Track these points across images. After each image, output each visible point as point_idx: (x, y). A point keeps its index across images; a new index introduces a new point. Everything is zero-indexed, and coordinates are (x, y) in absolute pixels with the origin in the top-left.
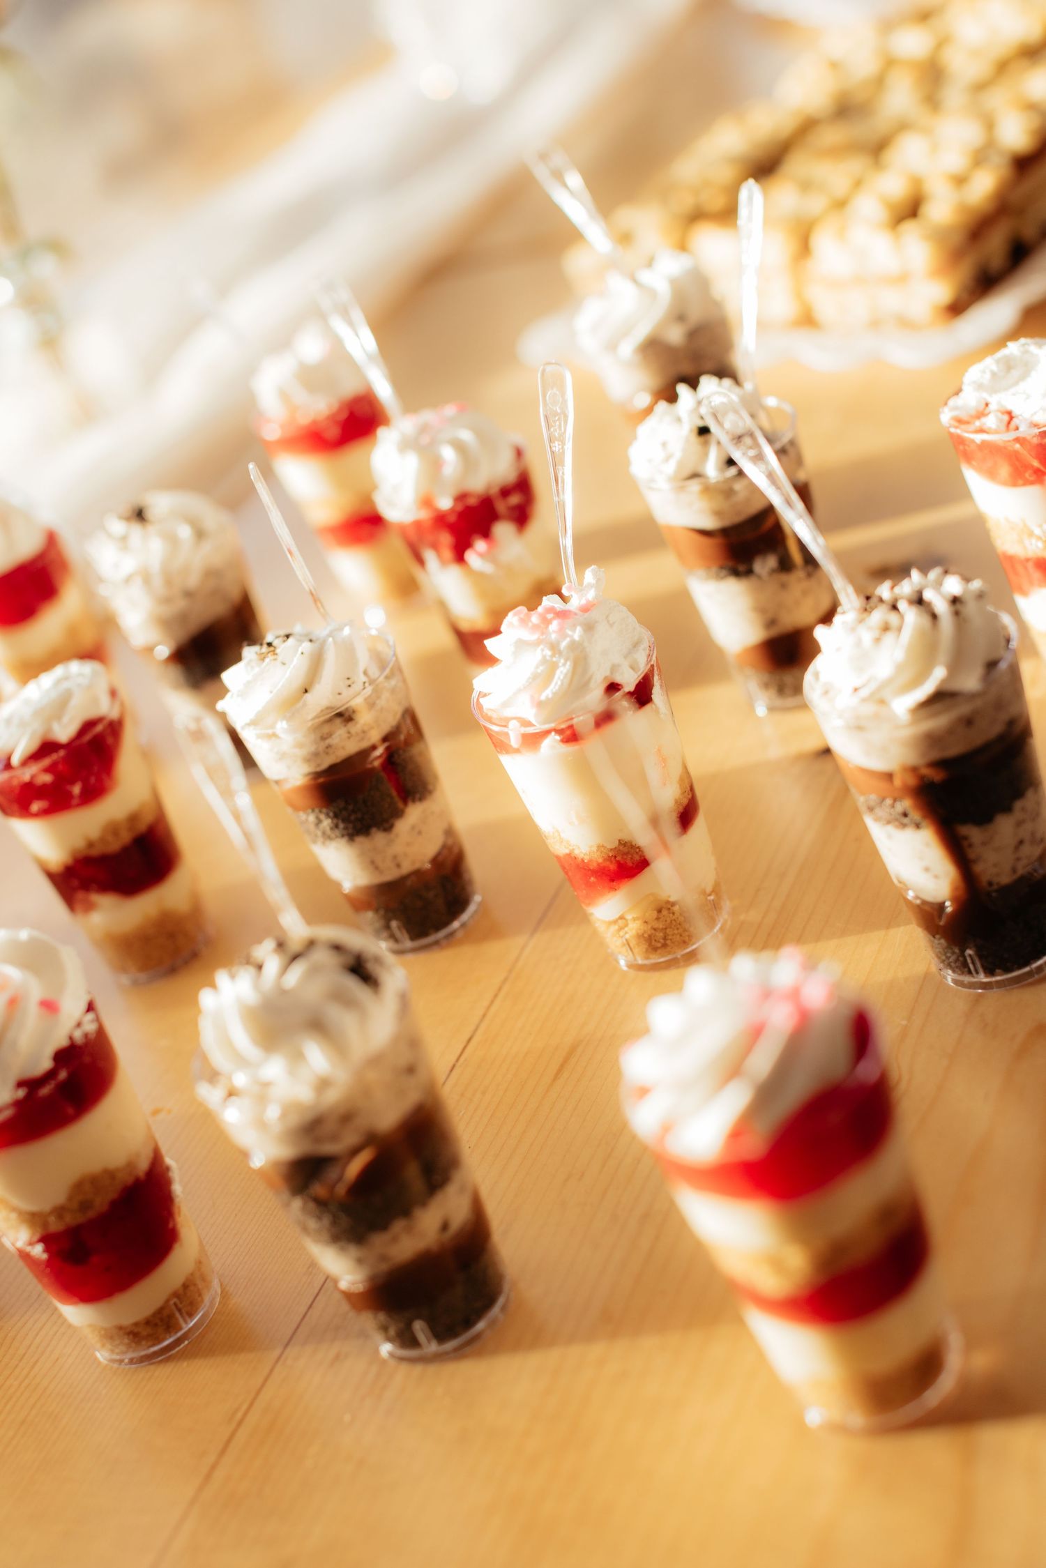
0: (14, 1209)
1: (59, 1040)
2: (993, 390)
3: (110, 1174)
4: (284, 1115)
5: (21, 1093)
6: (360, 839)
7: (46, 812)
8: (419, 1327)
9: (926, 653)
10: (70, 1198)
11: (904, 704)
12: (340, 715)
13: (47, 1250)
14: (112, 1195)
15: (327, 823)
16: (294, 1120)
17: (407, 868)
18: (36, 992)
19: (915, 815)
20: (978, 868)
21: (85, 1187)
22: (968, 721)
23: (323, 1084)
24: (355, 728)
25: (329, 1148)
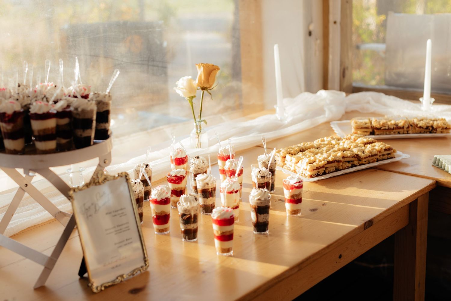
0: (155, 211)
1: (166, 197)
2: (290, 179)
3: (165, 212)
4: (184, 208)
5: (161, 199)
6: (204, 198)
7: (173, 183)
8: (187, 237)
9: (259, 194)
10: (161, 212)
11: (256, 198)
12: (207, 184)
13: (156, 217)
14: (164, 214)
15: (201, 195)
16: (184, 209)
17: (208, 204)
18: (166, 191)
19: (254, 211)
20: (259, 219)
21: (162, 212)
22: (261, 203)
23: (188, 207)
24: (208, 186)
25: (186, 213)
